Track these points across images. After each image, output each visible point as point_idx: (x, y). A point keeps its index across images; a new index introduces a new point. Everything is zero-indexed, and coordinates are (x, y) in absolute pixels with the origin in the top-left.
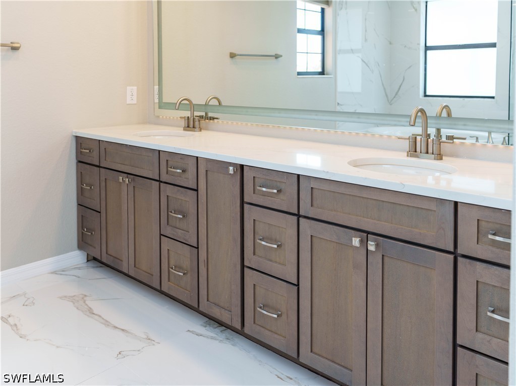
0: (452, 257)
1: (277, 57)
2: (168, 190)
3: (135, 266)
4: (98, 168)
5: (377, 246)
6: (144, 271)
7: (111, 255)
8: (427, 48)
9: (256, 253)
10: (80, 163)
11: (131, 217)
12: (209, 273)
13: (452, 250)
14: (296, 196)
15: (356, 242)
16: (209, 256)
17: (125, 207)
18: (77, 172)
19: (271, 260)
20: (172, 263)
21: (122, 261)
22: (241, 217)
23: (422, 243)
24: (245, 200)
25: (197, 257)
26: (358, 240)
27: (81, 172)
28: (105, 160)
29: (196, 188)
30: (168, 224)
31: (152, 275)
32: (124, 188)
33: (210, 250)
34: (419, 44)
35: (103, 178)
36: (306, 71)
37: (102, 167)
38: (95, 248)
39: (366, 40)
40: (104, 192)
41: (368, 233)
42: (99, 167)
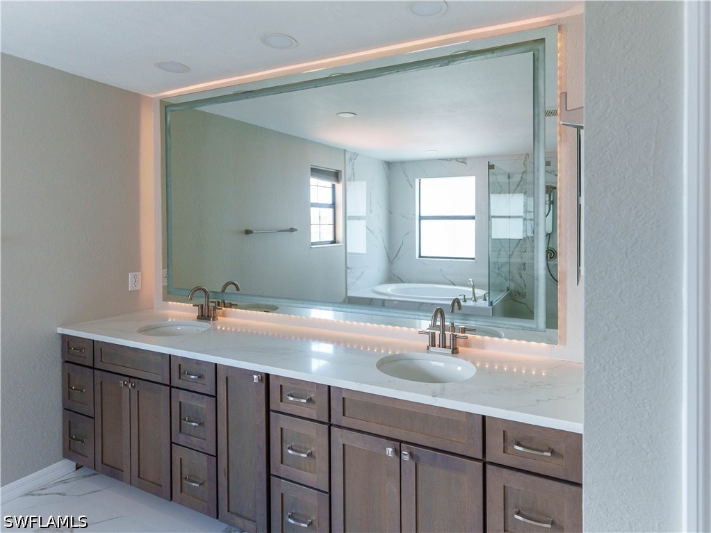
0: (480, 464)
1: (292, 230)
2: (182, 396)
3: (139, 477)
4: (92, 370)
5: (411, 455)
6: (150, 482)
7: (108, 465)
8: (421, 218)
9: (284, 462)
10: (67, 364)
11: (135, 424)
12: (230, 482)
13: (481, 458)
14: (327, 406)
15: (390, 451)
16: (230, 465)
17: (126, 414)
18: (63, 373)
19: (300, 469)
20: (186, 472)
21: (122, 471)
22: (266, 425)
23: (453, 451)
24: (271, 408)
25: (215, 466)
26: (390, 450)
27: (69, 374)
28: (101, 361)
29: (214, 395)
30: (180, 431)
31: (161, 486)
32: (126, 392)
33: (230, 459)
34: (415, 215)
35: (98, 381)
36: (318, 240)
37: (96, 369)
38: (87, 457)
39: (371, 211)
40: (100, 397)
41: (401, 442)
42: (93, 368)
